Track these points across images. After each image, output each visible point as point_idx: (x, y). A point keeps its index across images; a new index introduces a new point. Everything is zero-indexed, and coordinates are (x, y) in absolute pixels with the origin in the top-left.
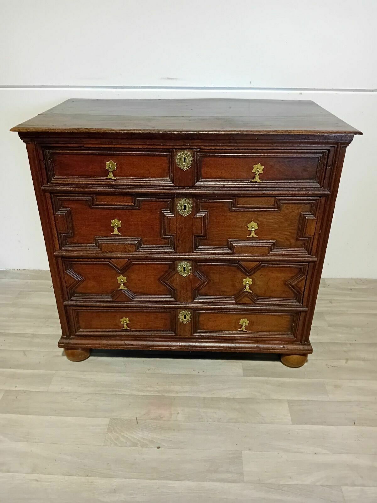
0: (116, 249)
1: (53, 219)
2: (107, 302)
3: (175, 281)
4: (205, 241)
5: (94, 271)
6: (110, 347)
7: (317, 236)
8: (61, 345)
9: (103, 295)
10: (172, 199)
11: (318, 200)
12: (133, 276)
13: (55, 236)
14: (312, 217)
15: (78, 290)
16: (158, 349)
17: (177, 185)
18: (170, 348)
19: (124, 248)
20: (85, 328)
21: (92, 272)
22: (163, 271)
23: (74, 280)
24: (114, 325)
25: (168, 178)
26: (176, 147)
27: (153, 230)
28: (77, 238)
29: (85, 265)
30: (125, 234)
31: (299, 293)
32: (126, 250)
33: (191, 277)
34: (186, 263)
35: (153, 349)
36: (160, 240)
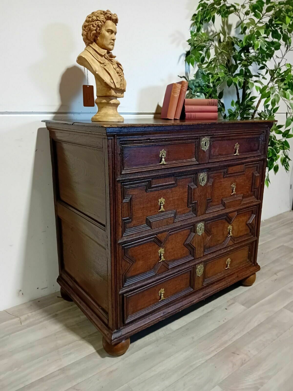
0: (162, 224)
1: (120, 207)
2: (151, 278)
3: (195, 242)
4: (211, 203)
5: (142, 251)
6: (153, 323)
7: (260, 187)
8: (114, 340)
9: (148, 272)
10: (196, 174)
11: (260, 163)
12: (169, 246)
13: (120, 224)
14: (258, 175)
15: (129, 275)
16: (185, 308)
17: (200, 163)
18: (192, 303)
19: (167, 221)
20: (132, 314)
21: (142, 252)
22: (186, 235)
23: (129, 264)
24: (154, 300)
25: (194, 159)
26: (201, 135)
27: (184, 202)
28: (134, 222)
29: (137, 247)
30: (167, 209)
31: (253, 228)
32: (167, 223)
33: (203, 235)
34: (201, 223)
35: (182, 310)
36: (187, 209)
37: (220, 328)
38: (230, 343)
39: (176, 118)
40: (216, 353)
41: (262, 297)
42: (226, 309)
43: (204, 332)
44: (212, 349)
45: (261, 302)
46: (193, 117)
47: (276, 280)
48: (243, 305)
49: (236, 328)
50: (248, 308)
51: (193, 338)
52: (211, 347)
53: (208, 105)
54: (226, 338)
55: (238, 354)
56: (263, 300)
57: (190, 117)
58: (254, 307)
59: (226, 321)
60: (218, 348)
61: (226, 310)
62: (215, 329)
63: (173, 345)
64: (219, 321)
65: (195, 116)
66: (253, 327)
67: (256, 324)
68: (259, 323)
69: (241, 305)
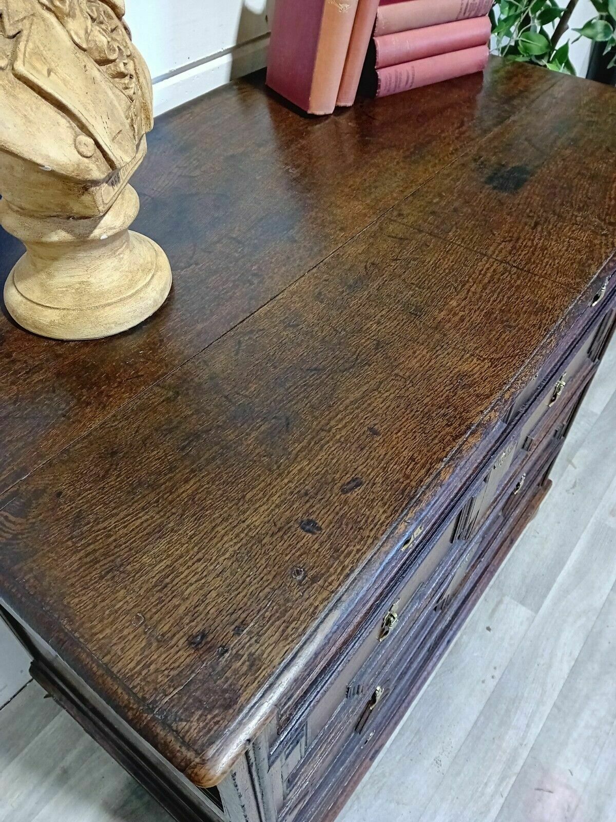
37: (492, 703)
38: (525, 753)
39: (342, 104)
40: (502, 801)
41: (559, 563)
42: (488, 629)
43: (458, 734)
44: (490, 790)
45: (560, 579)
46: (403, 84)
47: (574, 486)
48: (522, 602)
49: (526, 695)
50: (537, 612)
51: (438, 762)
52: (486, 784)
53: (457, 20)
54: (510, 739)
55: (550, 792)
56: (563, 573)
57: (393, 85)
58: (547, 602)
59: (497, 674)
60: (503, 779)
61: (488, 632)
62: (481, 713)
63: (398, 803)
64: (483, 682)
65: (410, 81)
66: (562, 682)
67: (566, 669)
68: (573, 663)
69: (520, 605)
